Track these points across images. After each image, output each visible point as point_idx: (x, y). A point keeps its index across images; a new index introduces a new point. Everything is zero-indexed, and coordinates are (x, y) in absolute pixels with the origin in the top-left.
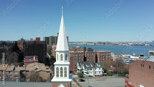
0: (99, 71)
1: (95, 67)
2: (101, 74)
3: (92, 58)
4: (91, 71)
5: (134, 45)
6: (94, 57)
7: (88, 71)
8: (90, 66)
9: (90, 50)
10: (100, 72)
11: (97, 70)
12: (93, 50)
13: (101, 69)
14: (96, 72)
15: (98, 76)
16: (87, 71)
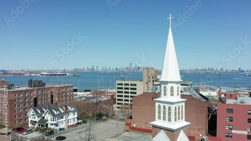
0: (72, 118)
1: (67, 112)
2: (76, 122)
3: (47, 97)
4: (62, 120)
5: (51, 75)
6: (49, 96)
7: (58, 121)
8: (60, 112)
9: (41, 84)
10: (74, 119)
11: (71, 116)
12: (44, 85)
13: (76, 113)
14: (68, 120)
15: (72, 126)
16: (56, 122)
